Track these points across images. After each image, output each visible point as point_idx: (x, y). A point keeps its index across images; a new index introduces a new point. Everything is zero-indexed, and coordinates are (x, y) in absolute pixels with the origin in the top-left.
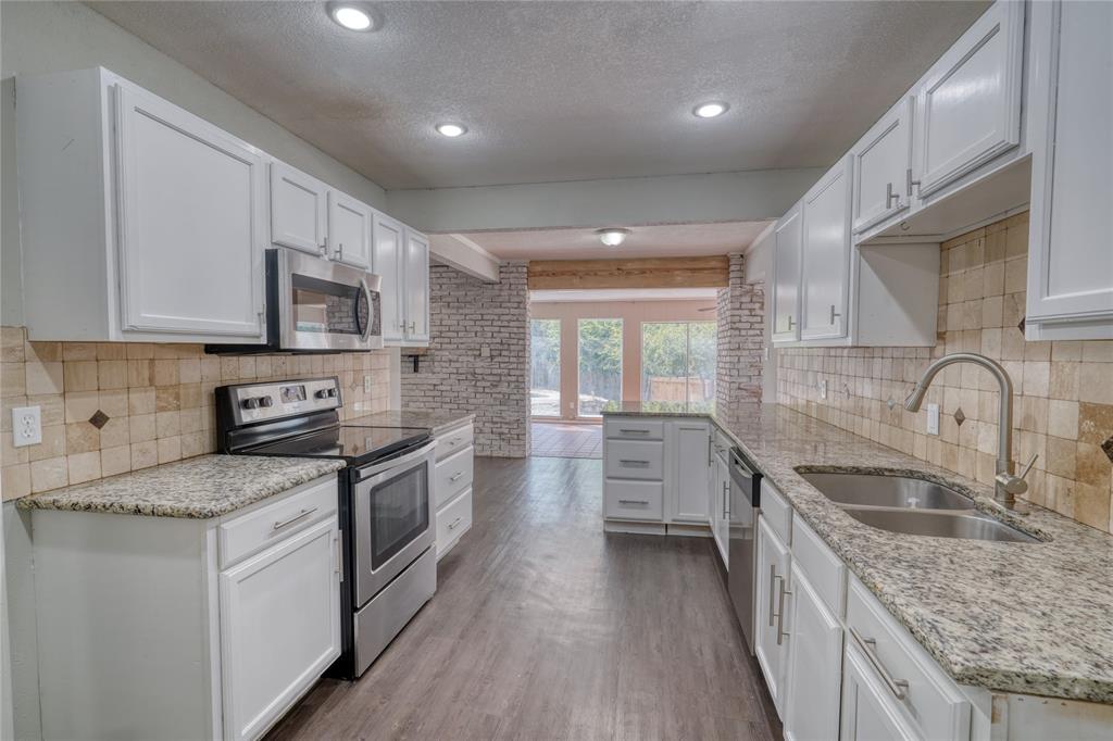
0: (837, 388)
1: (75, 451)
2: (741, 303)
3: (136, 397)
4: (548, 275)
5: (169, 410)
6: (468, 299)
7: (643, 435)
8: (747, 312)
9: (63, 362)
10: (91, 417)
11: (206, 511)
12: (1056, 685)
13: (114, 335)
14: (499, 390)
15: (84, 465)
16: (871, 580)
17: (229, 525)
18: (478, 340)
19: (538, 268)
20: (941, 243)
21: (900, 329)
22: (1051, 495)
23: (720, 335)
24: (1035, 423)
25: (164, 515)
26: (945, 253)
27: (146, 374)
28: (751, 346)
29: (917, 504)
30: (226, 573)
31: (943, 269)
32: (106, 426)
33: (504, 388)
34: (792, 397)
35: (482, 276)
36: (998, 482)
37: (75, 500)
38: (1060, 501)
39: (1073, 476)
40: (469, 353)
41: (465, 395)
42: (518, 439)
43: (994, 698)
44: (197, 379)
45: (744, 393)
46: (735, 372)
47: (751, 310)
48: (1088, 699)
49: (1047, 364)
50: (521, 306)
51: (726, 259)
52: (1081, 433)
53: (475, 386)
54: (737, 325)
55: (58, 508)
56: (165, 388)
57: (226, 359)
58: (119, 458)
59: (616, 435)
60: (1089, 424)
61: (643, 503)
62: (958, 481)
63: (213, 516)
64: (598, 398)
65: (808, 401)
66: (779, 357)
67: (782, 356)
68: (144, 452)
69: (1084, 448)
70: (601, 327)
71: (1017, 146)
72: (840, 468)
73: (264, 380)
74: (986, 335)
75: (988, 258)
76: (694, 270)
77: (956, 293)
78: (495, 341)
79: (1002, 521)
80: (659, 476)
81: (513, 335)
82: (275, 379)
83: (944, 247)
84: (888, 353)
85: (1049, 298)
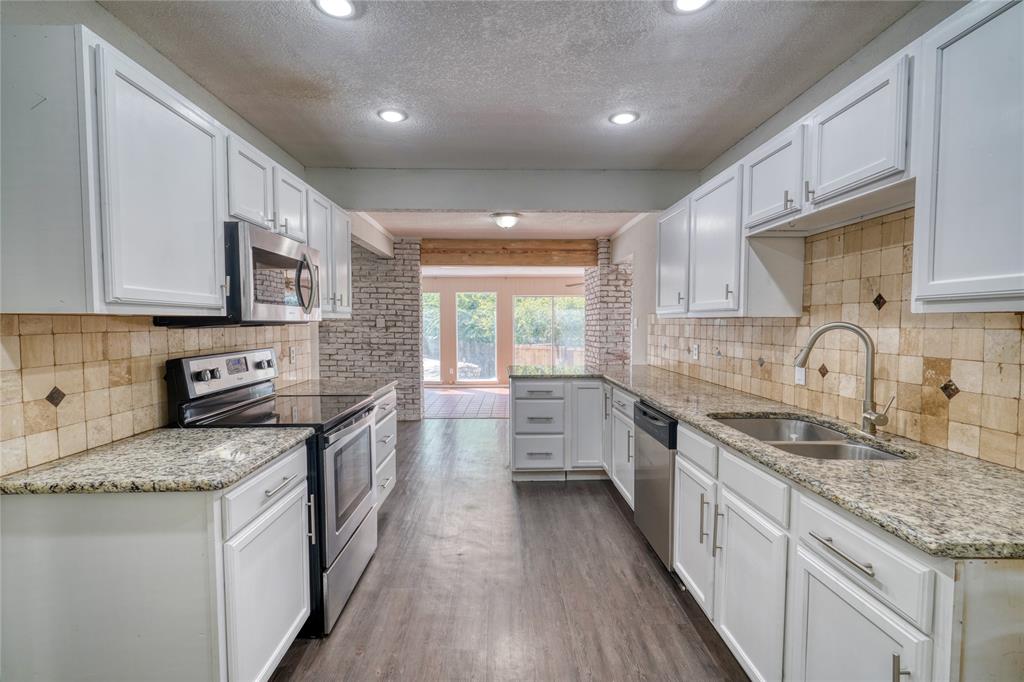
0: (709, 351)
1: (32, 432)
2: (609, 280)
3: (91, 372)
4: (439, 252)
5: (122, 385)
6: (363, 273)
7: (547, 395)
8: (613, 288)
9: (20, 335)
10: (47, 394)
11: (215, 483)
12: (993, 550)
13: (99, 308)
14: (393, 358)
15: (43, 447)
16: (831, 493)
17: (232, 495)
18: (374, 312)
19: (431, 246)
20: (806, 238)
21: (777, 304)
22: (901, 425)
23: (589, 307)
24: (888, 373)
25: (168, 489)
26: (808, 246)
27: (100, 347)
28: (616, 317)
29: (797, 439)
30: (230, 543)
31: (808, 257)
32: (63, 403)
33: (398, 356)
34: (663, 359)
35: (380, 252)
36: (865, 418)
37: (52, 482)
38: (909, 429)
39: (919, 411)
40: (365, 324)
41: (360, 364)
42: (413, 403)
43: (956, 564)
44: (147, 352)
45: (612, 357)
46: (604, 339)
47: (616, 286)
48: (1011, 557)
49: (898, 330)
50: (415, 280)
51: (595, 242)
52: (925, 380)
53: (371, 355)
54: (606, 299)
55: (33, 492)
56: (117, 361)
57: (172, 332)
58: (75, 437)
59: (523, 395)
60: (931, 373)
61: (547, 454)
62: (826, 419)
63: (223, 487)
64: (470, 365)
65: (679, 362)
66: (649, 327)
67: (653, 326)
68: (99, 429)
69: (927, 390)
70: (467, 300)
71: (903, 171)
72: (737, 414)
73: (206, 352)
74: (846, 309)
75: (847, 250)
76: (568, 251)
77: (819, 276)
78: (390, 312)
79: (872, 447)
80: (560, 430)
81: (407, 307)
82: (216, 351)
83: (808, 241)
84: (758, 323)
85: (936, 282)
